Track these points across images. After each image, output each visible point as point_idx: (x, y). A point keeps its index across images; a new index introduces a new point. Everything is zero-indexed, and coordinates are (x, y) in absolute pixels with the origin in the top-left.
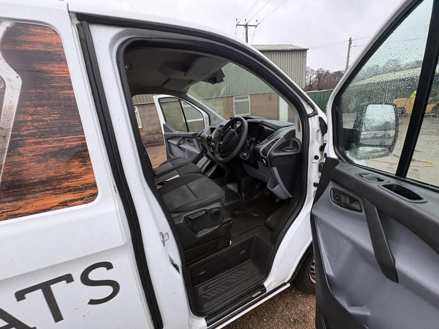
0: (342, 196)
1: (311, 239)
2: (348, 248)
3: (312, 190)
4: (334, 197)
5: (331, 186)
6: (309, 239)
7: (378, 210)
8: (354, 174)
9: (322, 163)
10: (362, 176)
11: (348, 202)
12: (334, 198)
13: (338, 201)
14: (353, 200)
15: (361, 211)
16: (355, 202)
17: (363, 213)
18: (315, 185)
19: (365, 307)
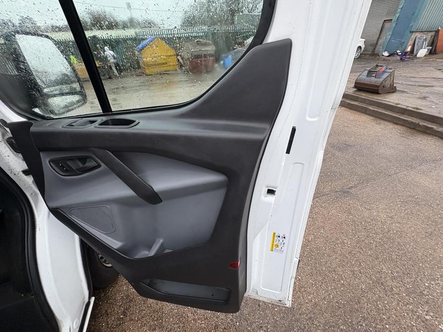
0: (69, 163)
1: (77, 237)
2: (115, 209)
3: (27, 183)
4: (61, 170)
5: (46, 160)
6: (74, 238)
7: (112, 153)
8: (61, 127)
9: (10, 138)
10: (72, 126)
11: (81, 165)
12: (63, 171)
13: (69, 171)
14: (83, 160)
15: (99, 166)
16: (88, 160)
17: (103, 166)
18: (25, 172)
19: (157, 240)
